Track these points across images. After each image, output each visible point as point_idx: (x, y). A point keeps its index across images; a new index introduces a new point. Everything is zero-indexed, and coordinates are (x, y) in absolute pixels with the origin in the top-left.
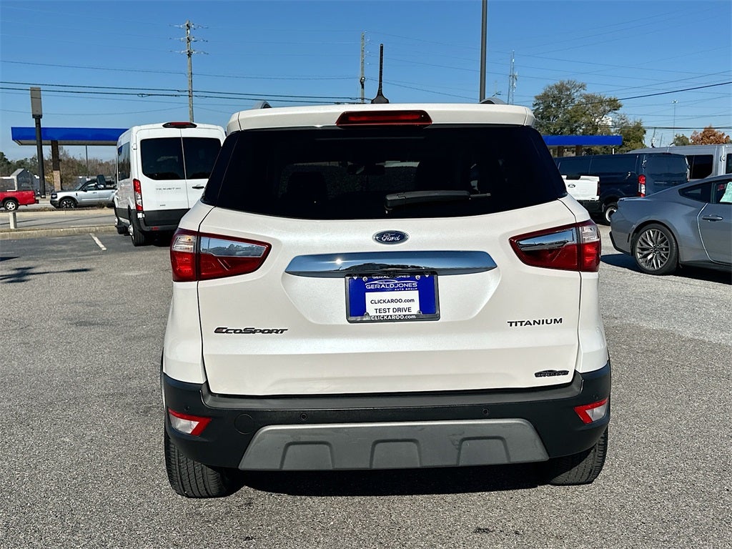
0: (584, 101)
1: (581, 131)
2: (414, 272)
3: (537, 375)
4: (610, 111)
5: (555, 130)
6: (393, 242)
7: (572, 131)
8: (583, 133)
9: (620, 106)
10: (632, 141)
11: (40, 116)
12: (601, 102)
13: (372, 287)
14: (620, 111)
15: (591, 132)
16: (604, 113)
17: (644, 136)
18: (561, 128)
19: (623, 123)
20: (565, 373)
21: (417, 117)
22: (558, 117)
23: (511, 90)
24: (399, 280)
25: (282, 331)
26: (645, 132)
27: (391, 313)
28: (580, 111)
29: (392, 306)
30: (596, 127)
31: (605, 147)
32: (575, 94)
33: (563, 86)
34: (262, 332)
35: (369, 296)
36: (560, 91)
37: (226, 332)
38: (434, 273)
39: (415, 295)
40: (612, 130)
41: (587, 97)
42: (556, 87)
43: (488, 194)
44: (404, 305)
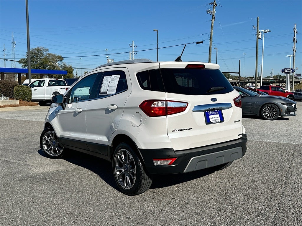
0: (48, 56)
1: (48, 68)
2: (217, 109)
4: (59, 61)
5: (37, 67)
7: (44, 68)
8: (49, 69)
9: (63, 59)
10: (69, 73)
12: (55, 57)
13: (210, 114)
14: (63, 61)
15: (52, 69)
16: (57, 61)
17: (73, 71)
18: (39, 66)
19: (64, 66)
22: (37, 62)
23: (13, 49)
24: (215, 112)
25: (191, 129)
26: (73, 70)
27: (215, 121)
28: (46, 60)
29: (215, 119)
30: (54, 67)
31: (58, 75)
32: (44, 53)
33: (39, 49)
34: (186, 130)
35: (210, 117)
36: (38, 51)
37: (176, 131)
38: (221, 109)
39: (218, 116)
40: (61, 68)
41: (49, 54)
42: (36, 49)
44: (217, 119)
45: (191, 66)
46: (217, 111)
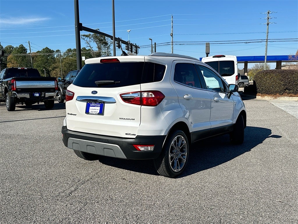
3: (126, 134)
6: (94, 94)
11: (209, 53)
13: (91, 105)
20: (135, 135)
21: (116, 60)
24: (97, 104)
25: (76, 115)
27: (93, 113)
34: (73, 115)
35: (90, 108)
37: (69, 114)
38: (104, 103)
39: (99, 108)
43: (119, 82)
44: (96, 111)
45: (105, 61)
46: (99, 104)
